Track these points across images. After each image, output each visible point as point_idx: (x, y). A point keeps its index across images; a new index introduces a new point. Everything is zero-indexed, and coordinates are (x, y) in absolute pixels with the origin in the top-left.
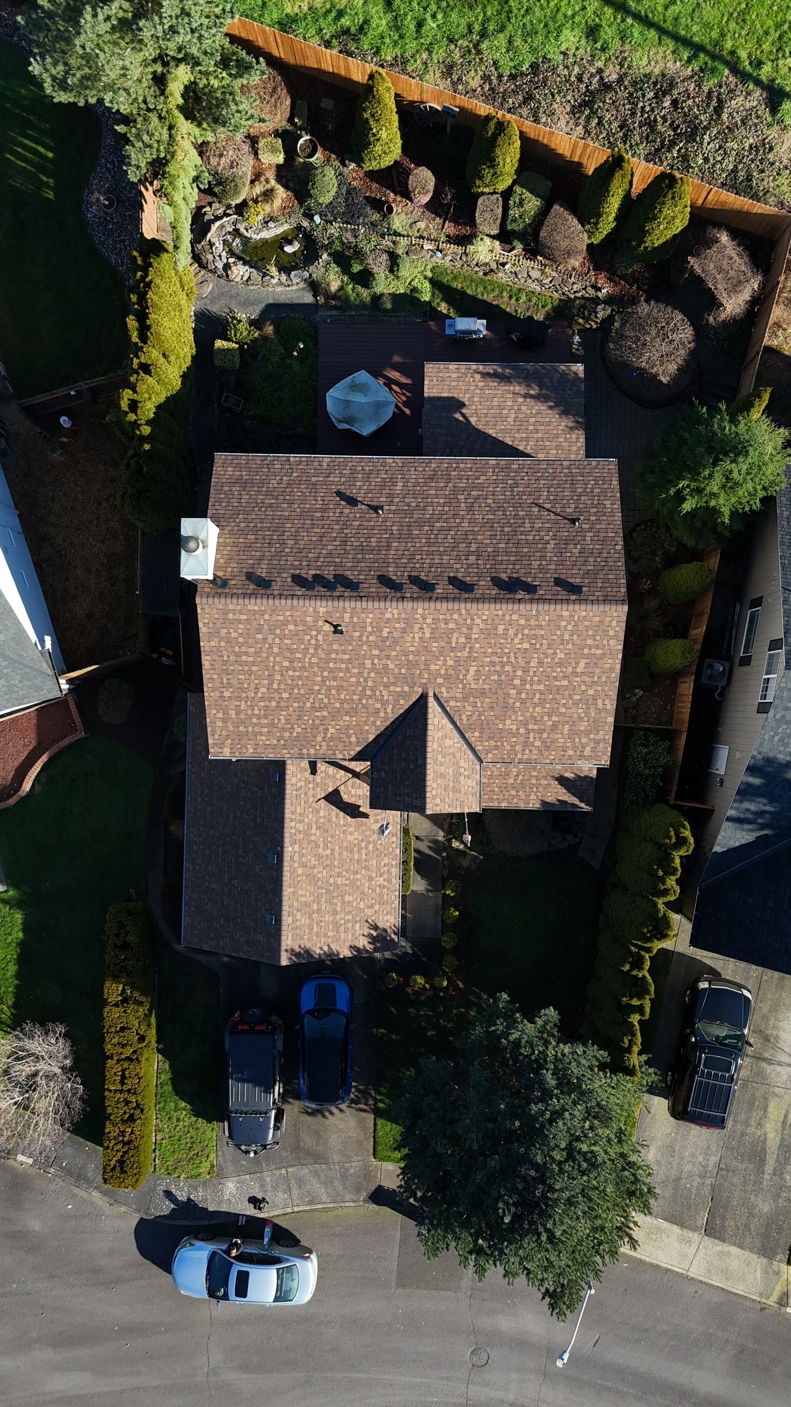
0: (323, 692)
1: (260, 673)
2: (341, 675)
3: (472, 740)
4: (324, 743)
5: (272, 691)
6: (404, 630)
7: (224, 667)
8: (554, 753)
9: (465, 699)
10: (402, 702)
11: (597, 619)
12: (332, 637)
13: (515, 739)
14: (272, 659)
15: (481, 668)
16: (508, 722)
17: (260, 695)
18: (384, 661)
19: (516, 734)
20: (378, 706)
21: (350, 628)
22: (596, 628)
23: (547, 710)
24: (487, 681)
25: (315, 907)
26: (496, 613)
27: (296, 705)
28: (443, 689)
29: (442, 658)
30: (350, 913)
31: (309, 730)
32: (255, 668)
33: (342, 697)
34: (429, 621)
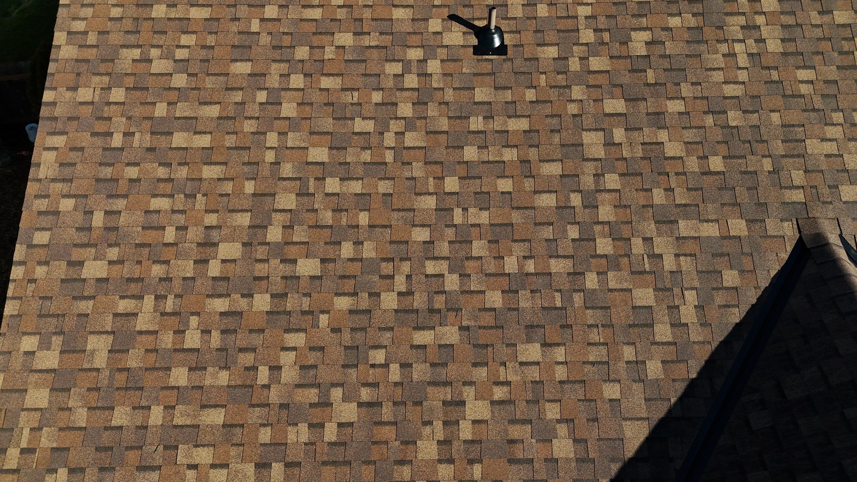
2: (505, 185)
10: (731, 279)
12: (470, 64)
17: (214, 270)
18: (646, 135)
20: (645, 296)
21: (528, 37)
27: (343, 303)
31: (387, 413)
32: (210, 172)
33: (511, 266)
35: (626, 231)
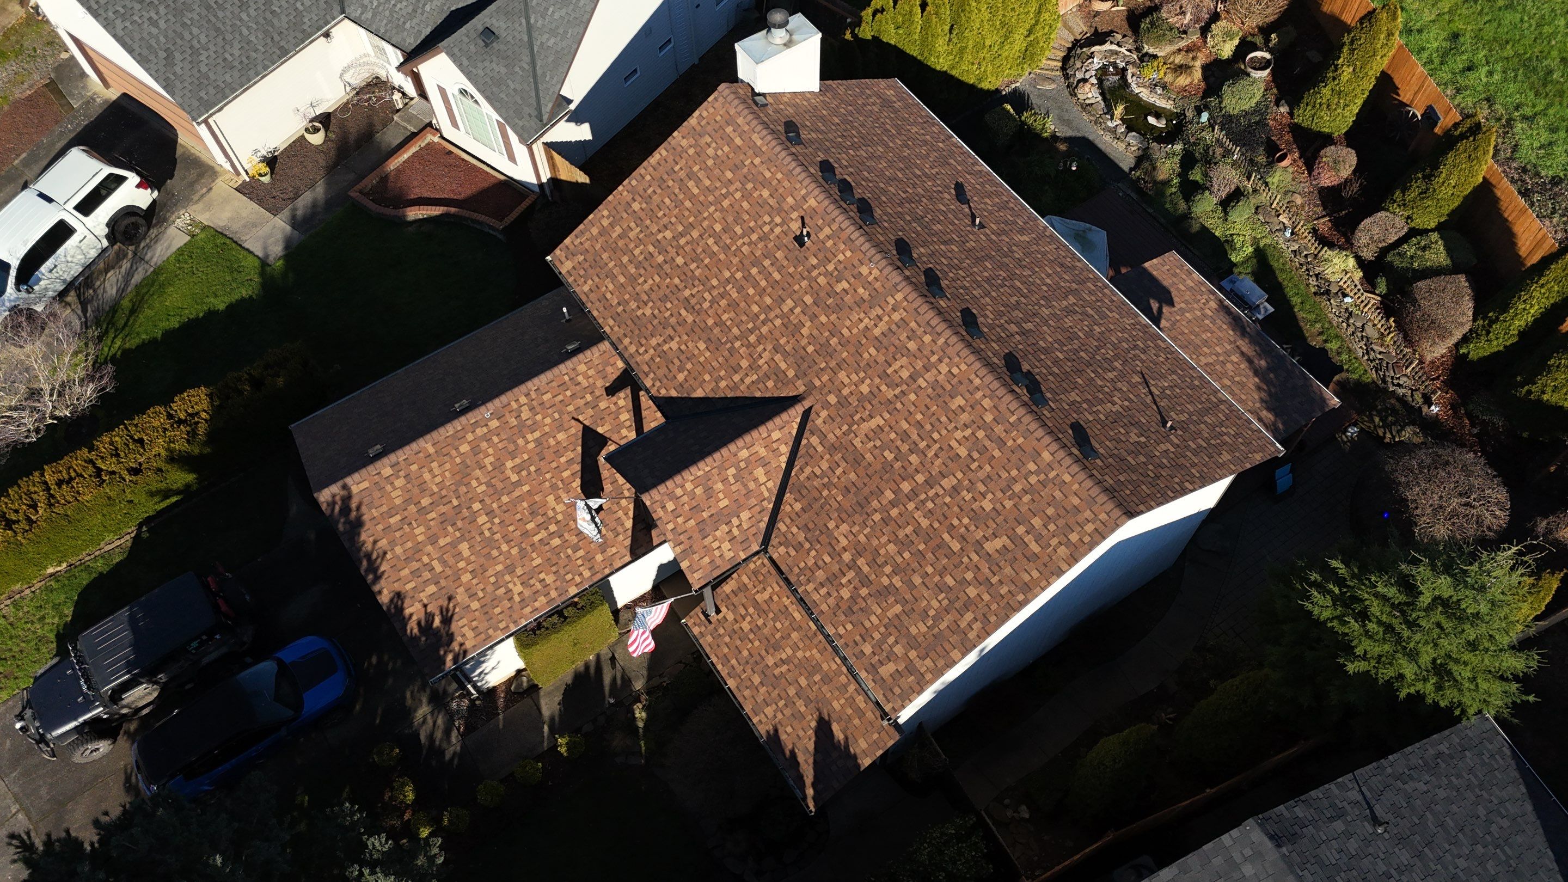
0: (715, 293)
1: (687, 213)
2: (751, 291)
3: (786, 508)
4: (652, 351)
5: (675, 243)
6: (860, 303)
7: (665, 177)
8: (849, 627)
9: (833, 449)
10: (770, 384)
11: (1076, 501)
12: (789, 240)
13: (827, 559)
14: (712, 209)
15: (887, 429)
16: (844, 527)
17: (660, 237)
18: (804, 319)
19: (836, 555)
20: (744, 363)
21: (814, 249)
22: (1062, 512)
23: (899, 560)
24: (877, 452)
25: (425, 502)
26: (973, 376)
27: (677, 281)
28: (824, 414)
29: (862, 374)
30: (444, 563)
31: (655, 322)
32: (688, 204)
33: (725, 317)
34: (896, 317)
35: (763, 341)
